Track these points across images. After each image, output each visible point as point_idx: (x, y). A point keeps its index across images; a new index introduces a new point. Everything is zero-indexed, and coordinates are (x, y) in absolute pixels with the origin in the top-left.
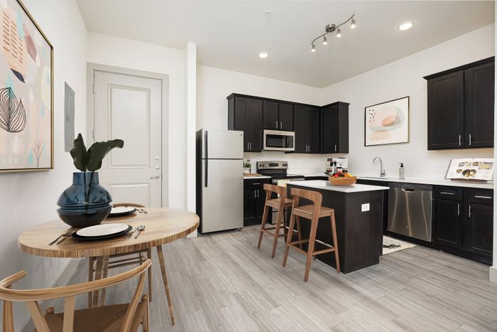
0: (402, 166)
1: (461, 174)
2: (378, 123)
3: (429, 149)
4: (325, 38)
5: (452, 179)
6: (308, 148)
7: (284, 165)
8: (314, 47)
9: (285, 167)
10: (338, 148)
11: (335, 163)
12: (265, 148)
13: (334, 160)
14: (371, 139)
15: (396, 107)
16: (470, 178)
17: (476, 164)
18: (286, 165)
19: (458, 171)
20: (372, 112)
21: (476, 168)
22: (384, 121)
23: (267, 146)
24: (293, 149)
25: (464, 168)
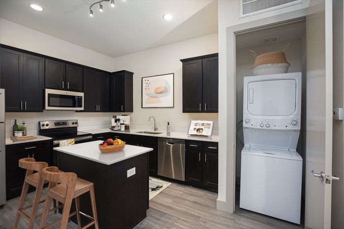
0: (168, 124)
1: (196, 131)
2: (152, 91)
3: (183, 112)
4: (101, 5)
5: (191, 135)
6: (98, 107)
7: (73, 123)
8: (92, 12)
9: (75, 125)
10: (124, 108)
11: (119, 120)
12: (47, 108)
13: (118, 117)
14: (147, 103)
15: (164, 80)
16: (200, 134)
17: (203, 124)
18: (76, 123)
19: (195, 129)
20: (146, 82)
21: (203, 127)
22: (156, 90)
23: (49, 105)
24: (82, 109)
25: (197, 127)
